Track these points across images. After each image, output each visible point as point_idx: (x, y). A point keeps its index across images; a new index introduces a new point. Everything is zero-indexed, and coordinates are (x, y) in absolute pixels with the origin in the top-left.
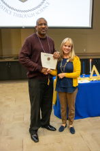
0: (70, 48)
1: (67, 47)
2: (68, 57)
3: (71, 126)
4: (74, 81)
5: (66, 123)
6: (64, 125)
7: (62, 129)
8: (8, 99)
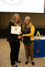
0: (29, 21)
1: (27, 21)
2: (28, 26)
3: (32, 61)
4: (31, 38)
5: (28, 60)
6: (28, 61)
7: (27, 63)
8: (4, 47)
